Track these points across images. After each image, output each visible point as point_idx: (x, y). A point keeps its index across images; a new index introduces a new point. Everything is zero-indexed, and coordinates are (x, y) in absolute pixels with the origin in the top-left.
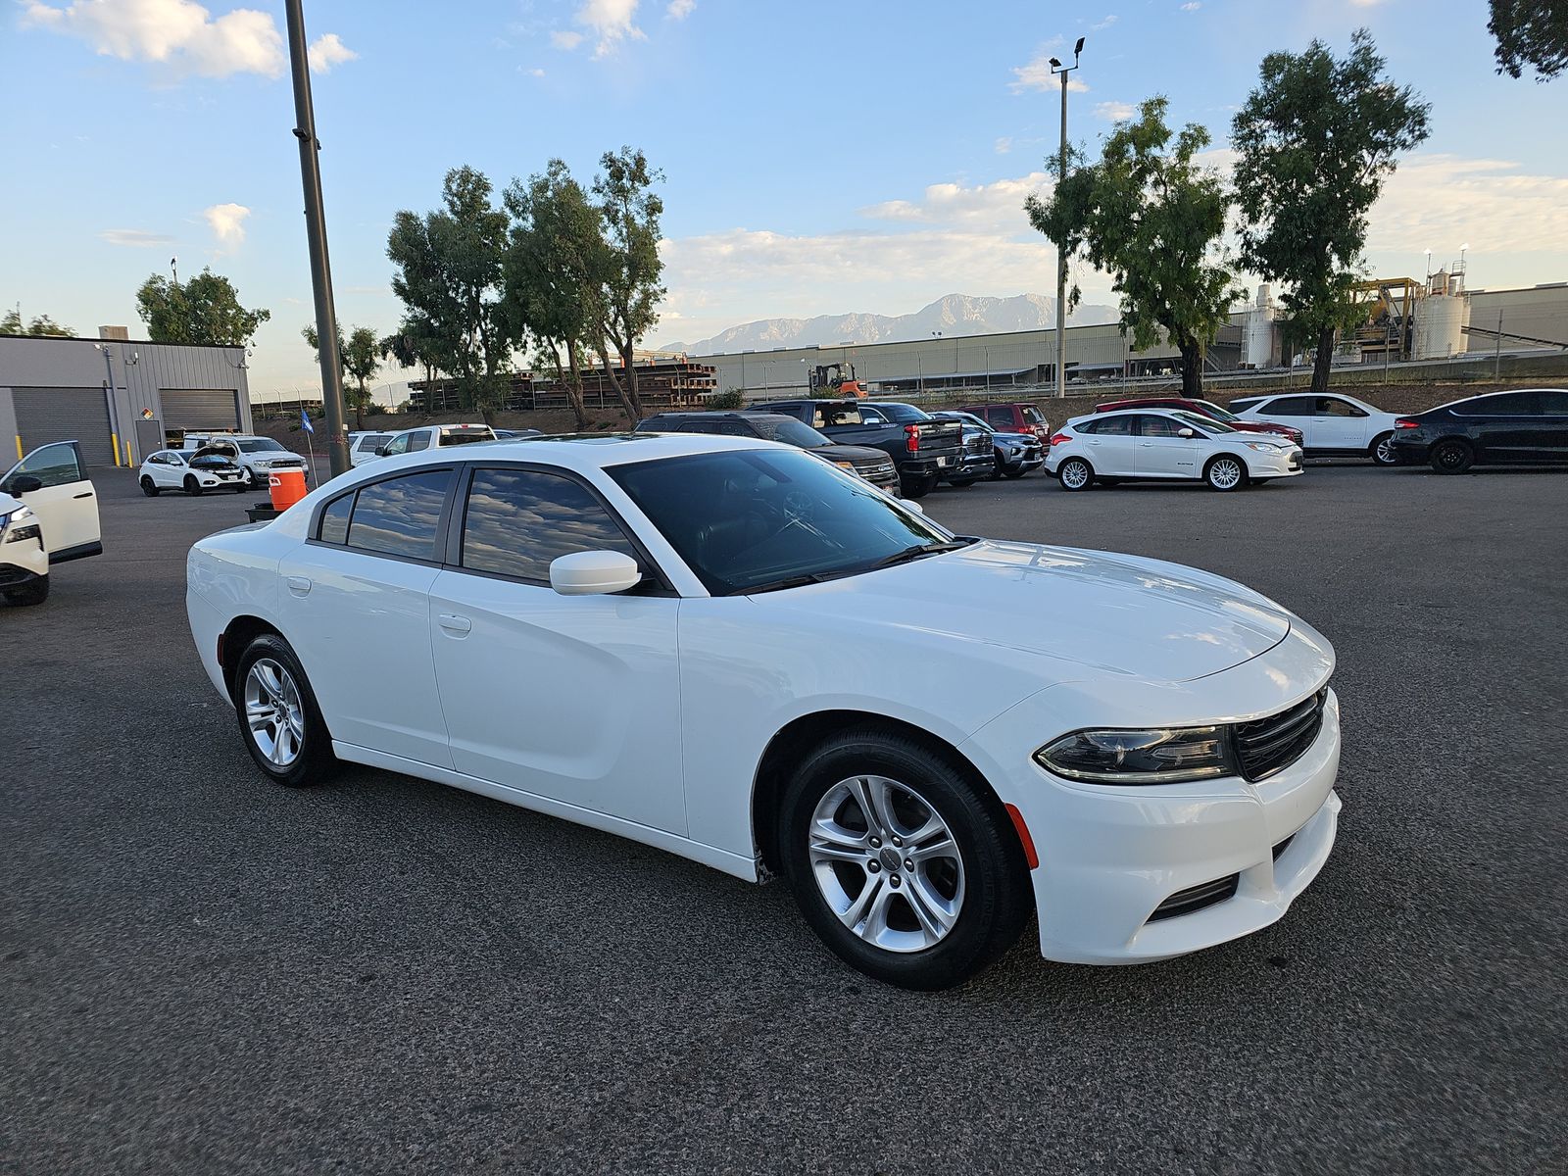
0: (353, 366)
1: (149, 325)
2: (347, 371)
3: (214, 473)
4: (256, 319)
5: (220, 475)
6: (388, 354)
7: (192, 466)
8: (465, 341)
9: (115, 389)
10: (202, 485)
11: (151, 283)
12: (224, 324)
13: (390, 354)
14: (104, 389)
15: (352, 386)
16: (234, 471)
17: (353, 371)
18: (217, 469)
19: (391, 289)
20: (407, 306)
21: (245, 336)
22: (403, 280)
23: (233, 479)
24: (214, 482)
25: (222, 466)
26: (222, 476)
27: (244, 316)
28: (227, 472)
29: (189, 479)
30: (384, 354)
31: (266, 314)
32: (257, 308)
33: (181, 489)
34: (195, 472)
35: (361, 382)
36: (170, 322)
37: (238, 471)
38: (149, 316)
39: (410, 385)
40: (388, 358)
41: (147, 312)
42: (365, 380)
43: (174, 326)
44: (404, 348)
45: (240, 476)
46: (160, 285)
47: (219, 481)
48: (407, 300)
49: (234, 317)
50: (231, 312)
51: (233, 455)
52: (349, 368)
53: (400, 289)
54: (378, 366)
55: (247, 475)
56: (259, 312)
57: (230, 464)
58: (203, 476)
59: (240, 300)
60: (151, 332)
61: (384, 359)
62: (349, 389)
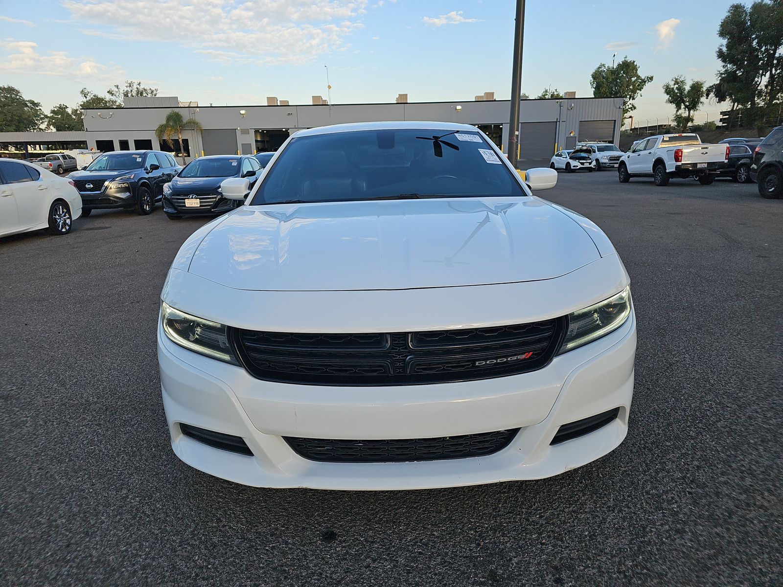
0: (687, 104)
1: (594, 89)
2: (683, 106)
3: (579, 162)
4: (645, 82)
5: (581, 163)
6: (710, 96)
7: (570, 158)
8: (756, 82)
9: (561, 121)
10: (572, 168)
11: (599, 68)
12: (628, 86)
13: (712, 95)
14: (556, 122)
15: (684, 115)
16: (588, 161)
17: (686, 107)
18: (581, 160)
19: (715, 55)
20: (723, 64)
21: (638, 91)
22: (724, 49)
23: (586, 165)
24: (577, 166)
25: (584, 158)
26: (583, 164)
27: (640, 81)
28: (584, 161)
29: (568, 164)
30: (708, 95)
31: (651, 78)
32: (647, 76)
33: (563, 169)
34: (570, 161)
35: (689, 113)
36: (603, 88)
37: (590, 161)
38: (595, 85)
39: (721, 113)
40: (709, 98)
41: (594, 83)
42: (692, 112)
43: (604, 89)
44: (720, 91)
45: (590, 163)
46: (603, 69)
47: (580, 166)
48: (724, 61)
49: (634, 81)
50: (633, 79)
51: (590, 153)
52: (684, 104)
53: (721, 55)
54: (701, 103)
55: (594, 163)
56: (648, 77)
57: (588, 157)
58: (575, 164)
59: (639, 73)
60: (595, 93)
61: (707, 98)
62: (681, 117)
